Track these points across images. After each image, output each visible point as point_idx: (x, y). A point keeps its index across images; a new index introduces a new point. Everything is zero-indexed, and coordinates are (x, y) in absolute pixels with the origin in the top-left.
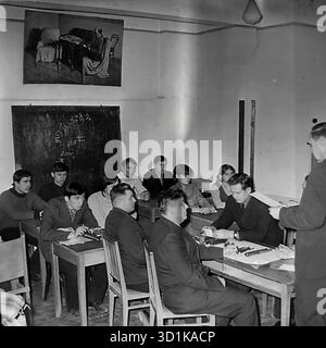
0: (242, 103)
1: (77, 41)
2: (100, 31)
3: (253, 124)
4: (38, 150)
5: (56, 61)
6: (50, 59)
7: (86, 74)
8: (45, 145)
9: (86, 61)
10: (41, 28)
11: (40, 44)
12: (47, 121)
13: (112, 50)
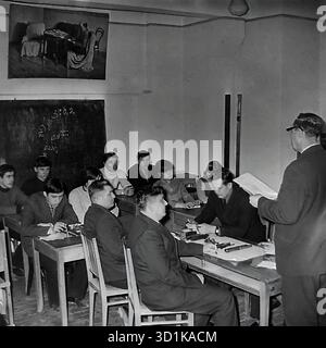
0: (228, 97)
1: (62, 35)
2: (85, 25)
3: (239, 119)
4: (21, 144)
5: (41, 55)
6: (35, 53)
8: (29, 140)
9: (71, 56)
10: (26, 22)
11: (25, 39)
12: (31, 115)
13: (97, 43)
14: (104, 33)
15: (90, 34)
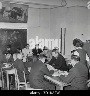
0: (62, 29)
1: (15, 11)
2: (22, 8)
3: (65, 35)
4: (3, 41)
5: (9, 16)
6: (7, 16)
7: (18, 20)
8: (6, 40)
9: (18, 17)
10: (5, 7)
11: (4, 11)
12: (6, 33)
13: (25, 13)
14: (27, 11)
15: (23, 11)
